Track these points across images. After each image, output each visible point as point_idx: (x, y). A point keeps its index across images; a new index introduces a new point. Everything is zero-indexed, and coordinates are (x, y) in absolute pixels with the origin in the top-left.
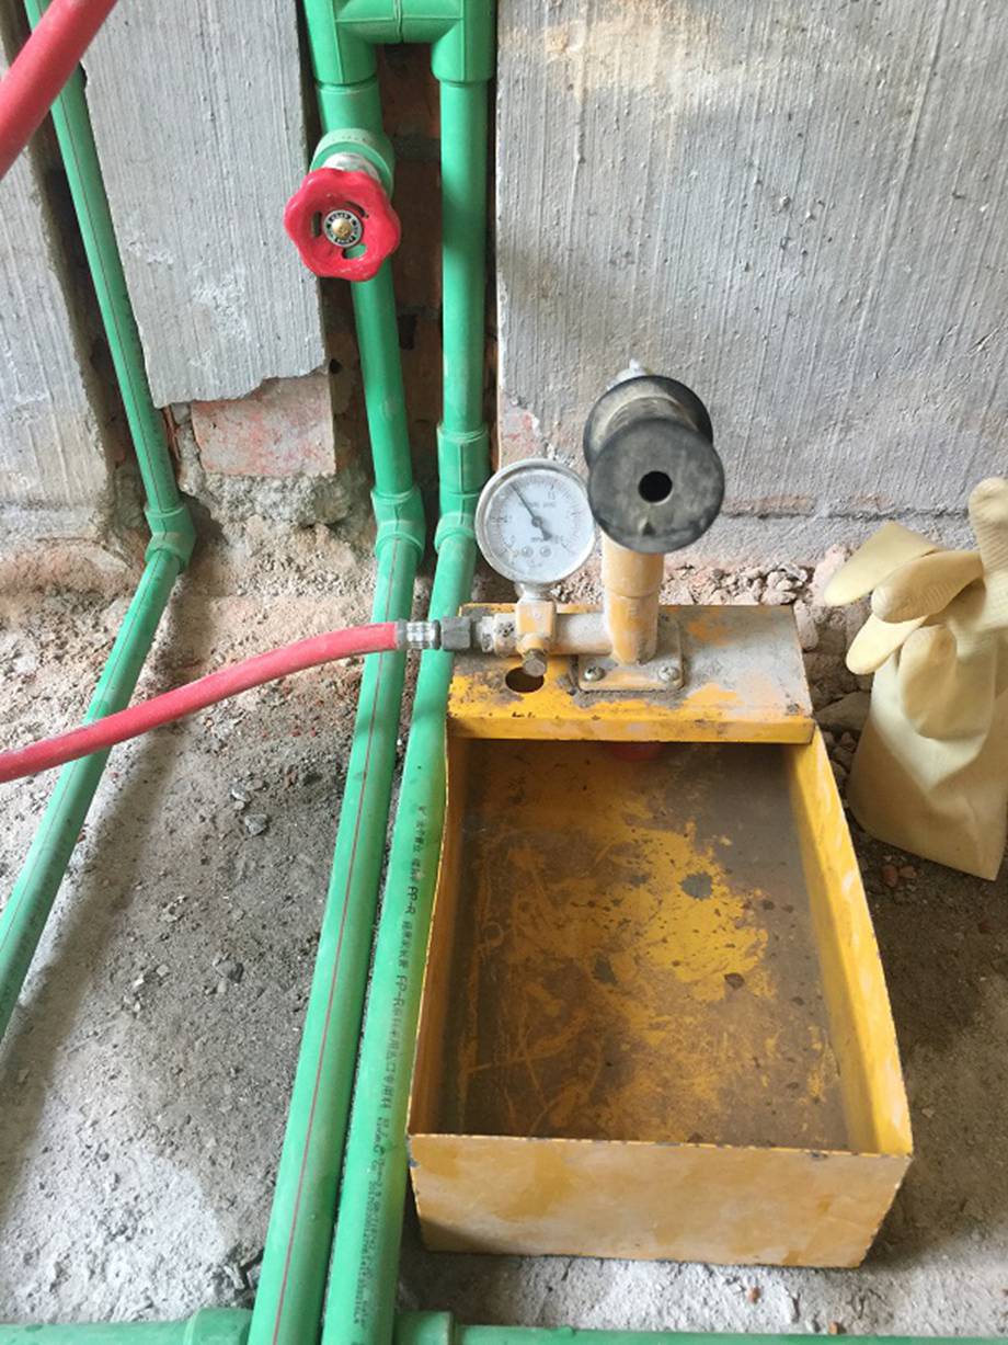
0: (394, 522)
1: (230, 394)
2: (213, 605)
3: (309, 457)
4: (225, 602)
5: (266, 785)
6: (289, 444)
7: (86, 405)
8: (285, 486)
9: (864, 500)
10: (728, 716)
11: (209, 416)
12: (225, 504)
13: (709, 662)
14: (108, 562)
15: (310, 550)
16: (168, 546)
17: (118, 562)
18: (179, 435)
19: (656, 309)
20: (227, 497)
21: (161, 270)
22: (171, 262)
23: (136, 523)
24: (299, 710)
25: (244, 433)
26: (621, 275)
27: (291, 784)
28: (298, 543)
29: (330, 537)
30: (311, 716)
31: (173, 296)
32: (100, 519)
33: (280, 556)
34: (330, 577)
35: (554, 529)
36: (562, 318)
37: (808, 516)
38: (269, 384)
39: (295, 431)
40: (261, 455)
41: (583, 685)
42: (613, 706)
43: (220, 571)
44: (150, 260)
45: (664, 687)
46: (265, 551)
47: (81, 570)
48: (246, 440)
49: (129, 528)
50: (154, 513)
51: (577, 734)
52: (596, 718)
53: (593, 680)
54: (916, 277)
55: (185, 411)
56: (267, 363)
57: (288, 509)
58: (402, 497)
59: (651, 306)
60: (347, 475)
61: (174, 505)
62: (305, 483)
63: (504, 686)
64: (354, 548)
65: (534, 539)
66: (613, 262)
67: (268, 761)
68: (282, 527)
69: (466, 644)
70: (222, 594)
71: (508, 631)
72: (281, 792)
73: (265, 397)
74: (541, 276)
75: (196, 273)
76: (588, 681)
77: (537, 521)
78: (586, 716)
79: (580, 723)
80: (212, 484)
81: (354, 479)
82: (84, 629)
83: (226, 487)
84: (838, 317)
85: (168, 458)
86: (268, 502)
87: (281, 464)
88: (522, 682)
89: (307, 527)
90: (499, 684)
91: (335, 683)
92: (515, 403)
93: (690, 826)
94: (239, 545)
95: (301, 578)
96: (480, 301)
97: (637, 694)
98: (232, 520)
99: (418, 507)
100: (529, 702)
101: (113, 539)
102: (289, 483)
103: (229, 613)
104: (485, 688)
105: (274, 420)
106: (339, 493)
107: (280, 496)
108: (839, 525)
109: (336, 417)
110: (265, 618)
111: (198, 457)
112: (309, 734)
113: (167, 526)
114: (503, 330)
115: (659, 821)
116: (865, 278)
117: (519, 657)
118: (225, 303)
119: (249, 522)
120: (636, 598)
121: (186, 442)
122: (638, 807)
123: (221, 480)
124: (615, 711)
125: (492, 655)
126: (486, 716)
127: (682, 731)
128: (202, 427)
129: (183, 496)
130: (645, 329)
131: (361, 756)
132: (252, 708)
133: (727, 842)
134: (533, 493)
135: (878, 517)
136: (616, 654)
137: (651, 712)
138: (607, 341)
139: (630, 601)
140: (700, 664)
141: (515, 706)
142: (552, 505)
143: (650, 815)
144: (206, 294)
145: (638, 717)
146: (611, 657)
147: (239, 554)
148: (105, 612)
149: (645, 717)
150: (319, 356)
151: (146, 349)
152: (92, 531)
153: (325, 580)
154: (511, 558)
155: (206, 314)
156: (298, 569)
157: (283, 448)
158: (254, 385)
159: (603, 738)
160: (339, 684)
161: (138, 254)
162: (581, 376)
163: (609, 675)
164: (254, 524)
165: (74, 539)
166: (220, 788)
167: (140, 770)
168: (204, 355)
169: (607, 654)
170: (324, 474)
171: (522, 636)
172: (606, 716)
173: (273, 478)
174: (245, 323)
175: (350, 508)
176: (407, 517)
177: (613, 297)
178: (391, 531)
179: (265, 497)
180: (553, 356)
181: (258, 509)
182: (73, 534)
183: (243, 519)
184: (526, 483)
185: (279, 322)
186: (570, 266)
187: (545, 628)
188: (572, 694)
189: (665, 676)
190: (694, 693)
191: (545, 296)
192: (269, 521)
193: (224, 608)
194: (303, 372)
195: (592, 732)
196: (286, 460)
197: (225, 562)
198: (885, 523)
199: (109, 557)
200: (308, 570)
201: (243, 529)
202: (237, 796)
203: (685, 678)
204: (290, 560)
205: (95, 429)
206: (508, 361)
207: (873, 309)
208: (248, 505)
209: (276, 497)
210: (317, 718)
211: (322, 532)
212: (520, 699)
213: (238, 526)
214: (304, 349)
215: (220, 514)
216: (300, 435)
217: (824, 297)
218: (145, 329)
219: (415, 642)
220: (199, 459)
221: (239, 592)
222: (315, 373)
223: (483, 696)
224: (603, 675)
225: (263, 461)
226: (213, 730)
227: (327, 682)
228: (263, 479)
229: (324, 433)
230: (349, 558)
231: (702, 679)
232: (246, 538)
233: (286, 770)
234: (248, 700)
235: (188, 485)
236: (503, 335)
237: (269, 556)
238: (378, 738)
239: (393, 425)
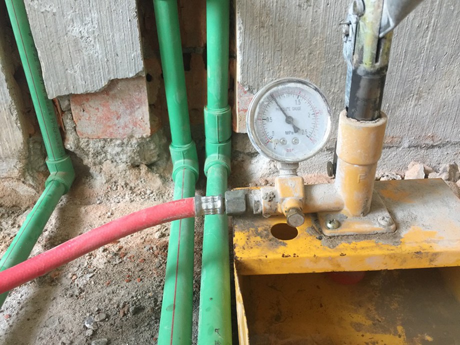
0: (182, 160)
1: (91, 89)
2: (83, 209)
3: (136, 126)
4: (89, 208)
5: (108, 316)
6: (125, 119)
7: (9, 99)
8: (123, 143)
9: (426, 138)
11: (81, 105)
12: (91, 155)
13: (406, 213)
14: (25, 190)
15: (137, 179)
16: (57, 178)
17: (30, 189)
18: (64, 117)
19: (322, 33)
20: (92, 151)
21: (49, 16)
22: (55, 11)
23: (42, 169)
24: (130, 266)
25: (99, 114)
26: (304, 13)
27: (125, 315)
28: (131, 175)
29: (148, 171)
30: (138, 269)
31: (57, 32)
32: (20, 165)
33: (121, 182)
34: (148, 192)
36: (272, 39)
37: (398, 147)
38: (113, 83)
39: (128, 112)
40: (109, 127)
41: (327, 232)
42: (352, 245)
43: (88, 192)
44: (43, 10)
45: (384, 230)
46: (114, 180)
47: (10, 195)
48: (101, 118)
49: (38, 172)
50: (51, 161)
51: (328, 268)
52: (342, 255)
53: (333, 228)
54: (456, 12)
55: (67, 103)
56: (111, 70)
57: (125, 156)
58: (186, 147)
59: (319, 30)
60: (156, 138)
61: (62, 157)
62: (134, 141)
63: (271, 236)
64: (161, 177)
65: (287, 133)
66: (300, 6)
67: (110, 300)
68: (122, 166)
69: (242, 208)
70: (89, 203)
71: (272, 198)
72: (118, 321)
73: (111, 93)
74: (261, 14)
75: (69, 17)
76: (329, 229)
77: (289, 120)
78: (334, 253)
79: (330, 259)
80: (83, 144)
81: (160, 140)
82: (6, 226)
83: (91, 145)
84: (416, 36)
85: (58, 131)
86: (114, 152)
87: (121, 131)
88: (285, 232)
89: (135, 166)
90: (267, 236)
91: (152, 248)
92: (246, 89)
94: (99, 178)
95: (133, 193)
96: (227, 25)
97: (366, 236)
98: (95, 164)
99: (194, 153)
100: (291, 247)
101: (28, 177)
102: (125, 141)
103: (91, 214)
104: (259, 238)
105: (116, 106)
106: (152, 146)
107: (121, 149)
108: (413, 152)
109: (150, 105)
110: (112, 214)
111: (75, 128)
112: (137, 280)
113: (58, 168)
114: (240, 47)
115: (377, 327)
116: (430, 13)
117: (281, 216)
118: (86, 35)
119: (104, 165)
121: (68, 121)
123: (88, 141)
124: (355, 249)
125: (260, 216)
126: (263, 258)
127: (404, 261)
128: (77, 111)
129: (67, 152)
130: (316, 44)
132: (102, 266)
133: (429, 338)
134: (287, 102)
135: (433, 147)
136: (346, 210)
137: (381, 248)
138: (296, 52)
139: (361, 168)
140: (400, 215)
141: (281, 250)
144: (76, 30)
145: (371, 253)
146: (342, 212)
147: (99, 182)
148: (20, 216)
149: (377, 252)
150: (140, 65)
151: (42, 64)
152: (16, 173)
153: (145, 194)
155: (76, 42)
156: (131, 189)
157: (122, 121)
158: (104, 83)
159: (347, 270)
160: (155, 248)
161: (36, 7)
162: (282, 72)
163: (343, 224)
164: (107, 165)
165: (6, 178)
166: (77, 321)
167: (26, 311)
168: (75, 67)
169: (338, 210)
170: (144, 136)
171: (283, 200)
172: (349, 253)
173: (117, 139)
174: (98, 46)
175: (158, 156)
176: (189, 158)
177: (300, 26)
178: (181, 166)
179: (112, 150)
180: (267, 61)
181: (109, 157)
182: (5, 175)
183: (101, 163)
184: (280, 94)
185: (117, 45)
186: (277, 8)
187: (299, 193)
188: (320, 239)
189: (383, 223)
190: (404, 233)
191: (263, 27)
192: (115, 163)
193: (89, 210)
194: (131, 75)
195: (339, 266)
196: (123, 128)
197: (91, 187)
199: (26, 187)
200: (137, 189)
201: (101, 169)
202: (88, 326)
203: (396, 225)
204: (126, 184)
205: (15, 113)
206: (243, 65)
207: (434, 31)
208: (103, 155)
209: (118, 149)
210: (142, 270)
211: (144, 169)
212: (285, 245)
213: (98, 168)
215: (88, 161)
216: (130, 114)
217: (410, 24)
218: (41, 52)
219: (207, 209)
220: (75, 130)
221: (98, 202)
222: (138, 77)
223: (258, 244)
224: (339, 225)
225: (111, 130)
226: (76, 282)
227: (147, 248)
228: (111, 140)
229: (143, 112)
230: (158, 182)
231: (407, 225)
232: (103, 174)
233: (121, 305)
234: (99, 258)
235: (70, 145)
236: (241, 50)
237: (115, 182)
238: (181, 280)
239: (181, 105)
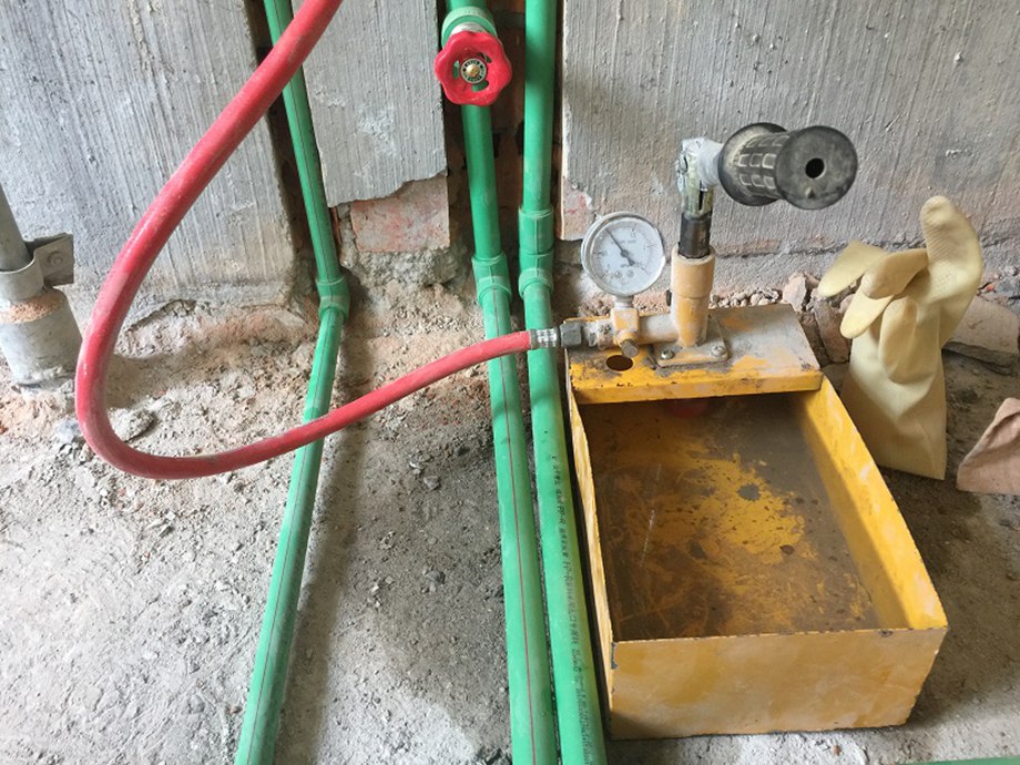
0: (490, 278)
1: (381, 194)
2: (370, 343)
3: (431, 235)
4: (378, 341)
5: (432, 457)
6: (419, 227)
7: (281, 208)
8: (414, 258)
9: (813, 239)
10: (763, 375)
11: (363, 212)
12: (372, 273)
13: (742, 342)
14: (291, 320)
15: (431, 303)
16: (335, 304)
17: (298, 319)
18: (341, 226)
19: (671, 116)
20: (374, 268)
21: (337, 110)
22: (344, 105)
23: (309, 291)
24: (443, 408)
25: (387, 222)
26: (647, 94)
27: (450, 455)
28: (422, 298)
29: (444, 292)
30: (453, 411)
31: (344, 128)
32: (287, 289)
33: (410, 308)
34: (447, 320)
35: (635, 258)
36: (608, 127)
37: (775, 254)
38: (407, 185)
39: (422, 218)
40: (398, 237)
41: (661, 363)
42: (684, 375)
43: (370, 321)
44: (330, 104)
45: (715, 359)
46: (400, 305)
47: (272, 327)
48: (388, 226)
49: (305, 296)
50: (323, 284)
51: (661, 396)
52: (674, 383)
53: (667, 359)
54: (844, 84)
55: (346, 209)
56: (407, 170)
57: (416, 274)
58: (495, 260)
59: (667, 114)
60: (455, 251)
61: (337, 277)
62: (428, 255)
63: (607, 368)
64: (461, 299)
65: (623, 266)
66: (642, 86)
67: (430, 442)
68: (412, 287)
69: (578, 341)
70: (373, 336)
71: (607, 330)
72: (444, 461)
73: (402, 196)
74: (593, 98)
75: (361, 111)
76: (663, 360)
77: (624, 253)
78: (666, 382)
79: (662, 387)
80: (363, 260)
81: (459, 250)
82: (282, 366)
83: (373, 261)
84: (793, 114)
85: (333, 244)
86: (403, 269)
87: (412, 242)
88: (620, 364)
89: (428, 286)
90: (603, 367)
91: (465, 388)
92: (575, 187)
93: (736, 455)
94: (381, 302)
95: (427, 321)
96: (551, 117)
97: (698, 365)
98: (376, 285)
99: (505, 267)
100: (626, 377)
101: (295, 304)
102: (417, 255)
103: (381, 349)
104: (594, 370)
105: (409, 211)
106: (450, 260)
107: (411, 265)
108: (796, 259)
109: (451, 207)
110: (407, 349)
111: (354, 241)
112: (454, 423)
113: (333, 292)
114: (568, 137)
115: (714, 454)
116: (810, 86)
117: (616, 348)
118: (379, 131)
119: (389, 285)
120: (695, 298)
121: (347, 231)
122: (697, 446)
123: (370, 256)
124: (686, 377)
125: (595, 348)
126: (599, 387)
127: (732, 387)
128: (358, 219)
129: (342, 271)
130: (663, 130)
131: (502, 428)
132: (411, 409)
133: (763, 463)
134: (622, 235)
135: (823, 252)
136: (681, 341)
137: (711, 376)
138: (638, 141)
139: (692, 301)
140: (736, 344)
141: (616, 380)
142: (634, 242)
143: (707, 450)
144: (367, 125)
145: (700, 380)
146: (677, 343)
147: (382, 307)
148: (295, 354)
149: (707, 379)
150: (443, 164)
151: (324, 166)
152: (281, 299)
153: (443, 322)
154: (608, 278)
155: (367, 139)
156: (424, 316)
157: (414, 230)
158: (397, 186)
159: (679, 397)
160: (468, 389)
161: (322, 101)
162: (620, 165)
163: (677, 355)
164: (392, 286)
165: (268, 305)
166: (401, 462)
167: (342, 455)
168: (364, 168)
169: (673, 341)
170: (442, 247)
171: (618, 332)
172: (680, 381)
173: (406, 252)
174: (392, 143)
175: (457, 271)
176: (497, 274)
177: (642, 110)
178: (487, 284)
179: (400, 266)
180: (601, 152)
181: (396, 275)
182: (267, 301)
183: (384, 283)
184: (615, 228)
185: (416, 141)
186: (613, 90)
187: (634, 326)
188: (654, 369)
189: (716, 353)
190: (736, 362)
191: (596, 112)
192: (403, 284)
193: (377, 345)
194: (431, 176)
195: (671, 393)
196: (416, 239)
197: (372, 314)
198: (828, 255)
199: (292, 316)
200: (431, 316)
201: (384, 290)
202: (413, 465)
203: (729, 354)
204: (418, 310)
205: (286, 225)
206: (570, 159)
207: (816, 107)
208: (388, 273)
209: (409, 266)
210: (458, 412)
211: (438, 289)
212: (620, 375)
213: (380, 289)
214: (431, 158)
215: (367, 281)
216: (426, 220)
217: (783, 101)
218: (325, 153)
220: (355, 242)
221: (385, 334)
222: (439, 176)
223: (594, 375)
224: (673, 355)
225: (400, 241)
226: (387, 425)
227: (459, 388)
228: (399, 254)
229: (442, 219)
230: (458, 306)
231: (740, 354)
232: (386, 297)
233: (444, 446)
234: (406, 404)
235: (347, 262)
236: (568, 140)
237: (403, 308)
238: (512, 417)
239: (490, 208)
